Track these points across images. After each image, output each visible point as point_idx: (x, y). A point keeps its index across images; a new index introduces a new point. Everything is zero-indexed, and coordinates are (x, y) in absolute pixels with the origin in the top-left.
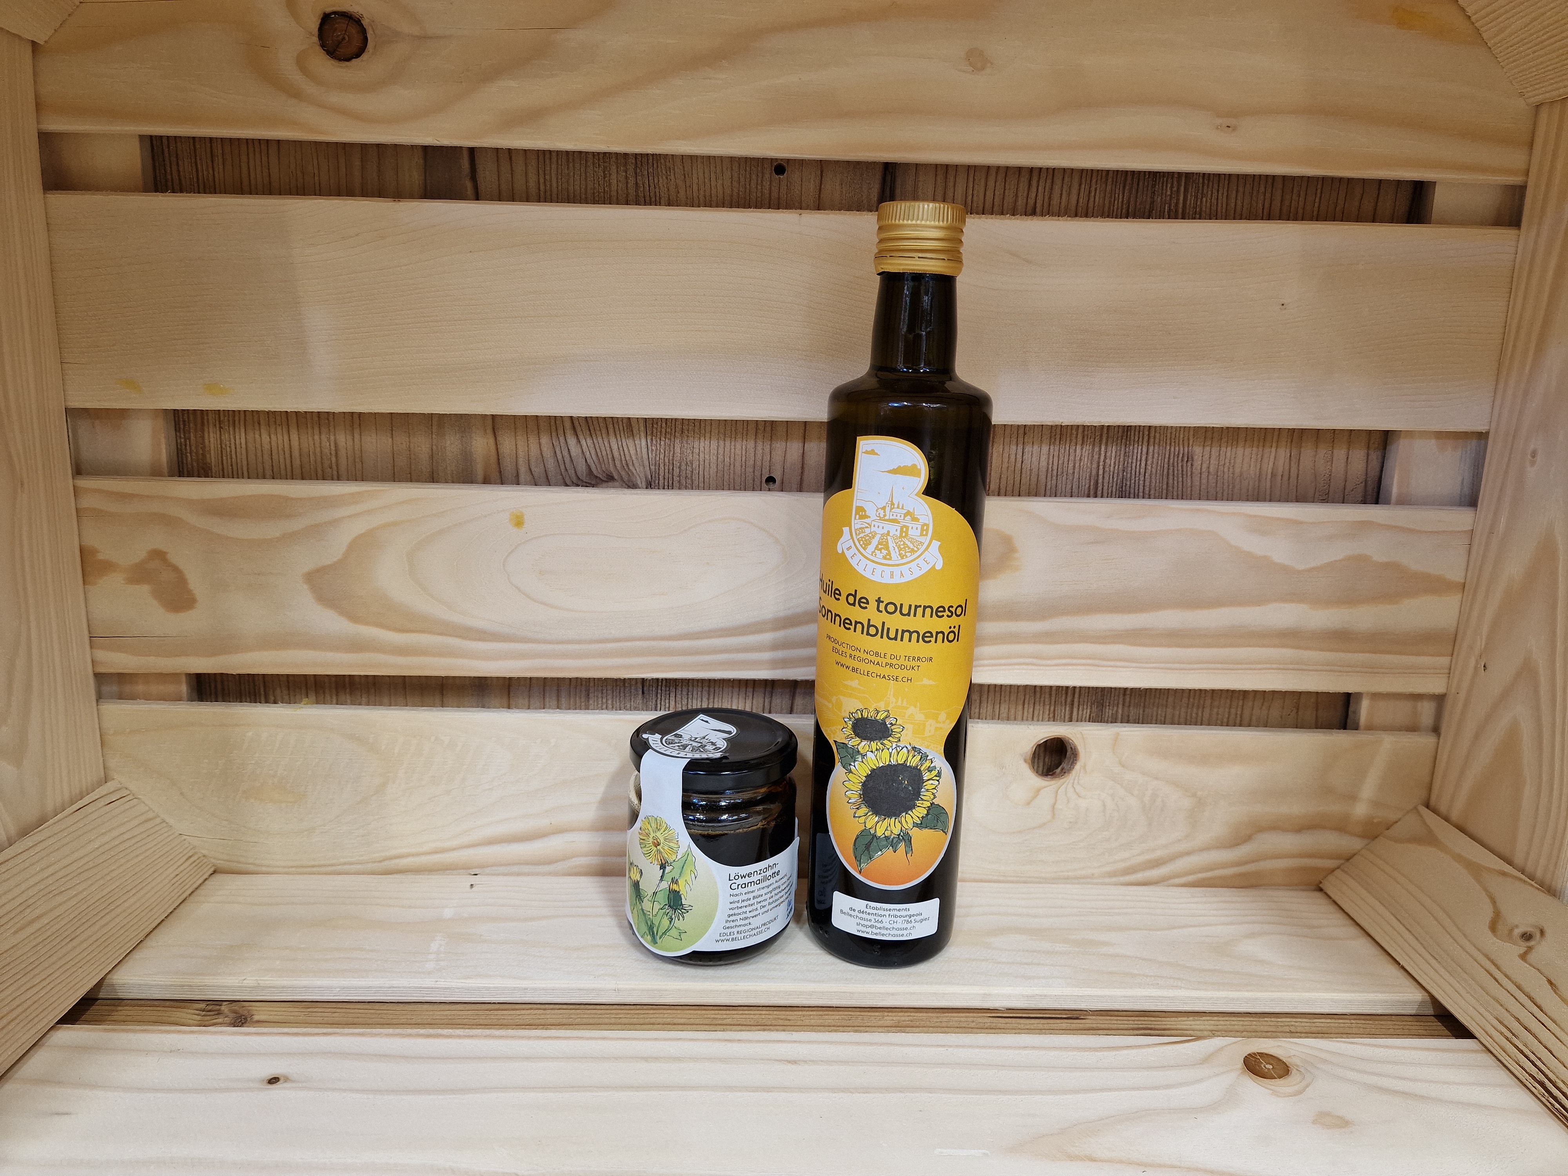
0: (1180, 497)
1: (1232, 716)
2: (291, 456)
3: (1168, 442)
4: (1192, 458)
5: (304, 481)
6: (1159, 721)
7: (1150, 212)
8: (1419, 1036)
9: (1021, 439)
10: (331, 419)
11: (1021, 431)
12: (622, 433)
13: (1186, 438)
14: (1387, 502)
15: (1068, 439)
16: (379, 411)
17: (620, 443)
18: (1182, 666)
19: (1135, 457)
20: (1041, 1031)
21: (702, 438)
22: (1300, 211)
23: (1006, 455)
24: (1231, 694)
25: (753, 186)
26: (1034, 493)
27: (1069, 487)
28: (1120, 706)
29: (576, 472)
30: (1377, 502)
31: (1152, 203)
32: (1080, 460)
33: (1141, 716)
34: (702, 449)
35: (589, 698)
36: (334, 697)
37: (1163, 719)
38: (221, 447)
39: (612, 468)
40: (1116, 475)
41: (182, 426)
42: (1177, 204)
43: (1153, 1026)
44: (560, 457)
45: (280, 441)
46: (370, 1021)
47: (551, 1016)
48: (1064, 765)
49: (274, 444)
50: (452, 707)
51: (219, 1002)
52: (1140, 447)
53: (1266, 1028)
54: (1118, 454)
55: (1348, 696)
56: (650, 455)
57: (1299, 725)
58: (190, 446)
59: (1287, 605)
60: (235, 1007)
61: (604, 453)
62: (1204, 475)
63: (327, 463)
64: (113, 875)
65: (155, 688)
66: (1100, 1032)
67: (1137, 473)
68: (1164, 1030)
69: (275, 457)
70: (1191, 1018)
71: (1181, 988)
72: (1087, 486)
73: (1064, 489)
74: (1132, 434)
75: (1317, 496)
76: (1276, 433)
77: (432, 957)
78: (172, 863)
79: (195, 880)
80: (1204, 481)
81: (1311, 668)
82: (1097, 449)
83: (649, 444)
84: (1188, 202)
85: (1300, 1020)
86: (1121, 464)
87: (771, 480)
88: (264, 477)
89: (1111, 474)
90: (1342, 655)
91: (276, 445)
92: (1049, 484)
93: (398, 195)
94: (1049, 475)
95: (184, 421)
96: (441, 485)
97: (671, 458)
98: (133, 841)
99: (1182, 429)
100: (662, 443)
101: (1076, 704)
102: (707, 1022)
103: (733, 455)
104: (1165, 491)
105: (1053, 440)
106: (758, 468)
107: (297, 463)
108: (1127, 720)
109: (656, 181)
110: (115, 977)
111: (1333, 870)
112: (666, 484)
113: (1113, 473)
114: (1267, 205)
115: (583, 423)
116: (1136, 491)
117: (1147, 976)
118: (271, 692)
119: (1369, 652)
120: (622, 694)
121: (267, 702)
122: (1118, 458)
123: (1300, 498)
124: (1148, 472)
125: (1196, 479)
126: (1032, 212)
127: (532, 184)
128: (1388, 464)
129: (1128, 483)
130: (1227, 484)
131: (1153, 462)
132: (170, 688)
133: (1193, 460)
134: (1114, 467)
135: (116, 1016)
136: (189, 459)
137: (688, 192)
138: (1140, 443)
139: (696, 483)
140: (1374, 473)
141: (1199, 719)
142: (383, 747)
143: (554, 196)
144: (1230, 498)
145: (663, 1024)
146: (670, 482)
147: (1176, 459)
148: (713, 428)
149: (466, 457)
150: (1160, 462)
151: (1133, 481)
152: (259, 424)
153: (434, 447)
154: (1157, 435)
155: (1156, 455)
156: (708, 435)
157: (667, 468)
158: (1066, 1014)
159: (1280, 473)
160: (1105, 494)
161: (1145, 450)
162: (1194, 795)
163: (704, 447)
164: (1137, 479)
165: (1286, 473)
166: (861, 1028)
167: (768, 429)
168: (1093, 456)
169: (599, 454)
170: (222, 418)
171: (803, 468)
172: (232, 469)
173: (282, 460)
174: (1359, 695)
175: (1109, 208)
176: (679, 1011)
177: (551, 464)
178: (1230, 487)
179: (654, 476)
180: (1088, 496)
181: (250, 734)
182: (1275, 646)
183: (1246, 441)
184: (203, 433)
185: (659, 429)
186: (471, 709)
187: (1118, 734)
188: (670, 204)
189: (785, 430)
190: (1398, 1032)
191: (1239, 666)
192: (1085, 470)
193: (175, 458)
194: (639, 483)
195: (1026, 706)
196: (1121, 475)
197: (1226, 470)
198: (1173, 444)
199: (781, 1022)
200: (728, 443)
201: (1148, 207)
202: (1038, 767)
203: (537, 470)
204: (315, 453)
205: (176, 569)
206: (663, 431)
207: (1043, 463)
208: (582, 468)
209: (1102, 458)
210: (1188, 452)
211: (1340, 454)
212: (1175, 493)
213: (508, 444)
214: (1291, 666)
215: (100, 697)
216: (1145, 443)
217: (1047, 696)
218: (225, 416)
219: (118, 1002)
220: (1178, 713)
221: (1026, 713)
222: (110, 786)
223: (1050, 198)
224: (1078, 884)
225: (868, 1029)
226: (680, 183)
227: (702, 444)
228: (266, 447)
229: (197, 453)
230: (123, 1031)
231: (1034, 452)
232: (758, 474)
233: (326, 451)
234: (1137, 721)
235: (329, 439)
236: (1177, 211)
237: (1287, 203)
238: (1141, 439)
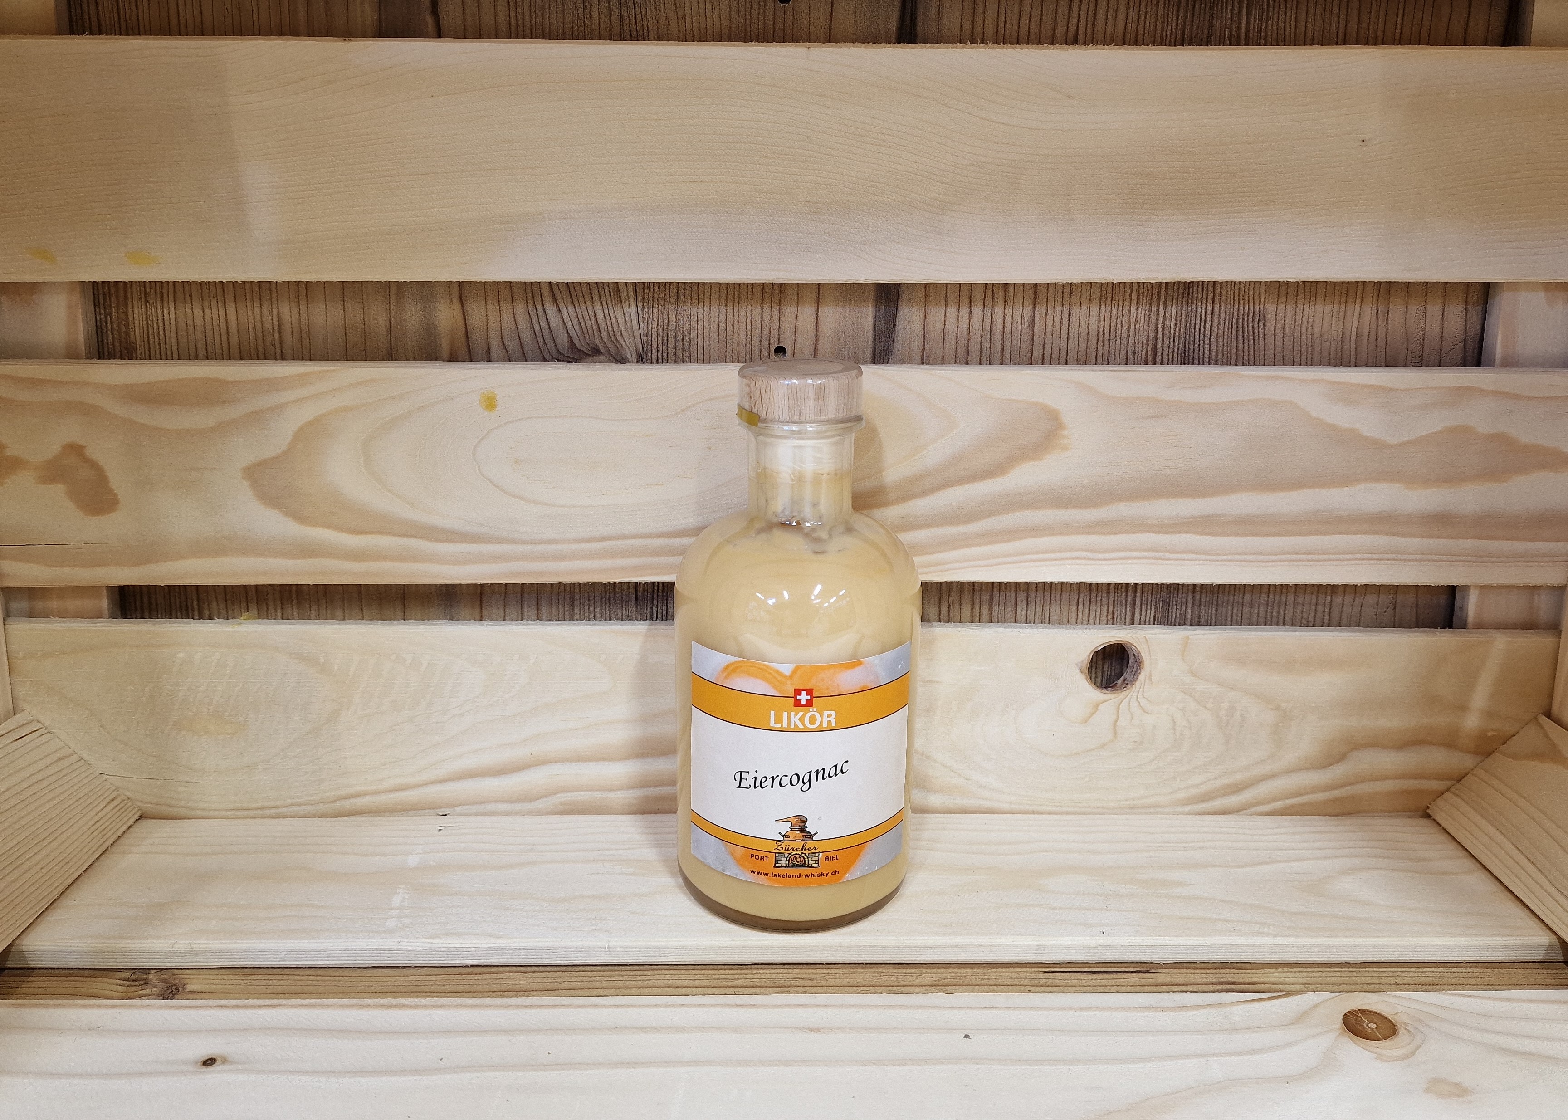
0: (1251, 362)
1: (1319, 614)
2: (228, 333)
3: (1236, 300)
4: (1264, 317)
5: (242, 362)
6: (1234, 621)
7: (1209, 36)
8: (1548, 986)
9: (1066, 298)
10: (274, 289)
11: (1067, 290)
12: (609, 300)
13: (1257, 295)
14: (1491, 365)
15: (1121, 298)
16: (329, 280)
17: (606, 312)
18: (1261, 557)
19: (1198, 317)
20: (1105, 989)
21: (701, 304)
22: (1380, 33)
23: (1050, 318)
24: (1318, 589)
25: (754, 15)
26: (1083, 359)
27: (1123, 353)
28: (1190, 605)
29: (556, 345)
30: (1478, 364)
31: (1211, 27)
32: (1136, 321)
33: (1214, 616)
34: (700, 316)
35: (573, 607)
36: (279, 611)
37: (1239, 619)
38: (147, 324)
39: (598, 342)
40: (1177, 339)
41: (102, 301)
42: (1239, 28)
43: (1235, 980)
44: (537, 328)
45: (215, 317)
46: (321, 990)
47: (534, 980)
48: (1126, 675)
49: (208, 319)
50: (416, 619)
51: (146, 971)
52: (1204, 306)
53: (1368, 980)
54: (1179, 314)
55: (1452, 590)
56: (641, 324)
57: (1397, 624)
58: (111, 323)
59: (1378, 486)
60: (166, 975)
61: (588, 323)
62: (1279, 337)
63: (269, 340)
64: (23, 822)
65: (72, 604)
66: (1175, 988)
67: (1202, 336)
68: (1249, 984)
69: (209, 334)
70: (1280, 970)
71: (1268, 934)
72: (1144, 351)
73: (1117, 355)
74: (1195, 291)
75: (1409, 358)
76: (1360, 287)
77: (394, 912)
78: (91, 807)
79: (118, 827)
80: (1279, 344)
81: (1411, 557)
82: (1154, 309)
83: (640, 312)
84: (1252, 27)
85: (1407, 969)
86: (1183, 325)
87: (780, 350)
88: (197, 358)
89: (1172, 337)
90: (1445, 541)
91: (210, 320)
92: (1100, 349)
93: (349, 33)
94: (1101, 339)
95: (104, 295)
96: (402, 364)
97: (665, 327)
98: (46, 783)
99: (1252, 285)
100: (655, 310)
101: (1138, 604)
102: (715, 983)
103: (736, 321)
104: (1234, 356)
105: (1104, 300)
106: (765, 336)
107: (234, 340)
108: (1197, 622)
109: (643, 13)
110: (24, 943)
111: (1443, 793)
112: (660, 357)
113: (1174, 336)
114: (1342, 27)
115: (563, 289)
116: (1201, 357)
117: (1228, 921)
118: (205, 606)
119: (1474, 538)
120: (612, 601)
121: (201, 617)
122: (1179, 319)
123: (1390, 361)
124: (1214, 334)
125: (1270, 341)
126: (1073, 40)
127: (502, 18)
128: (1491, 320)
129: (1191, 347)
130: (1305, 346)
131: (1219, 323)
132: (88, 604)
133: (1265, 320)
134: (1175, 330)
135: (26, 988)
136: (110, 337)
137: (680, 24)
138: (1204, 302)
139: (694, 355)
140: (1474, 331)
141: (1281, 619)
142: (336, 668)
143: (528, 32)
144: (1310, 363)
145: (664, 987)
146: (665, 355)
147: (1246, 320)
148: (713, 292)
149: (430, 331)
150: (1227, 323)
151: (1197, 345)
152: (191, 296)
153: (392, 319)
154: (1224, 292)
155: (1223, 315)
156: (707, 300)
157: (660, 338)
158: (1134, 968)
159: (1366, 331)
160: (1166, 361)
161: (1209, 308)
162: (1278, 708)
163: (703, 315)
164: (1202, 342)
165: (1373, 333)
166: (896, 988)
167: (776, 292)
168: (1150, 318)
169: (583, 324)
170: (148, 290)
171: (816, 335)
172: (160, 348)
173: (217, 338)
174: (1466, 588)
175: (1162, 34)
176: (683, 972)
177: (526, 335)
178: (1310, 350)
179: (645, 348)
180: (1146, 363)
181: (181, 655)
182: (1366, 533)
183: (1325, 296)
184: (126, 306)
185: (651, 295)
186: (438, 622)
187: (1188, 638)
188: (659, 38)
189: (796, 292)
190: (1523, 981)
191: (1325, 557)
192: (1141, 333)
193: (95, 336)
194: (629, 356)
195: (1081, 606)
196: (1183, 339)
197: (1304, 330)
198: (1242, 301)
199: (802, 983)
200: (730, 310)
201: (1206, 32)
202: (1096, 677)
203: (512, 344)
204: (255, 329)
205: (94, 465)
206: (656, 296)
207: (1094, 326)
208: (562, 341)
209: (1161, 319)
210: (1259, 311)
211: (1434, 310)
212: (1246, 358)
213: (477, 314)
214: (1385, 556)
215: (8, 615)
216: (1210, 301)
217: (1105, 595)
218: (151, 289)
219: (28, 971)
220: (1256, 611)
221: (1080, 615)
222: (20, 718)
223: (1094, 24)
224: (1147, 813)
225: (903, 989)
226: (671, 14)
227: (701, 311)
228: (199, 322)
229: (119, 331)
230: (36, 1006)
231: (1083, 313)
232: (765, 343)
233: (268, 326)
234: (1209, 623)
235: (271, 313)
236: (1239, 37)
237: (1364, 25)
238: (1204, 297)
